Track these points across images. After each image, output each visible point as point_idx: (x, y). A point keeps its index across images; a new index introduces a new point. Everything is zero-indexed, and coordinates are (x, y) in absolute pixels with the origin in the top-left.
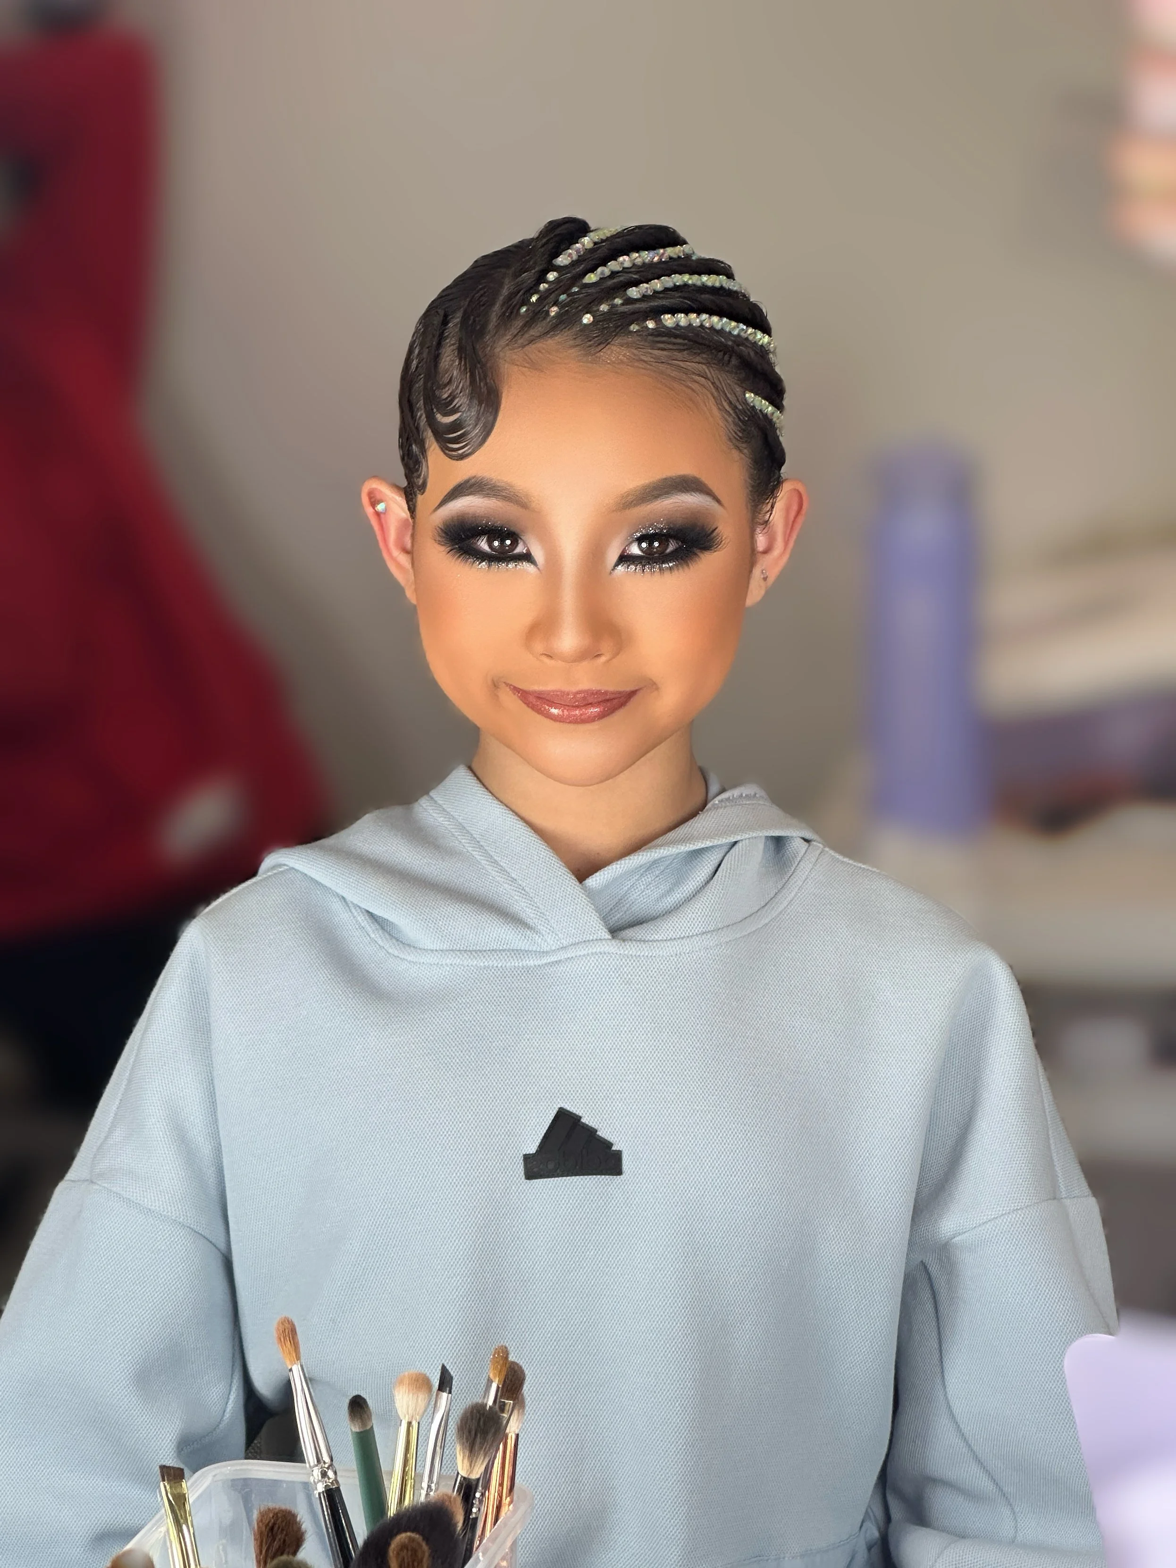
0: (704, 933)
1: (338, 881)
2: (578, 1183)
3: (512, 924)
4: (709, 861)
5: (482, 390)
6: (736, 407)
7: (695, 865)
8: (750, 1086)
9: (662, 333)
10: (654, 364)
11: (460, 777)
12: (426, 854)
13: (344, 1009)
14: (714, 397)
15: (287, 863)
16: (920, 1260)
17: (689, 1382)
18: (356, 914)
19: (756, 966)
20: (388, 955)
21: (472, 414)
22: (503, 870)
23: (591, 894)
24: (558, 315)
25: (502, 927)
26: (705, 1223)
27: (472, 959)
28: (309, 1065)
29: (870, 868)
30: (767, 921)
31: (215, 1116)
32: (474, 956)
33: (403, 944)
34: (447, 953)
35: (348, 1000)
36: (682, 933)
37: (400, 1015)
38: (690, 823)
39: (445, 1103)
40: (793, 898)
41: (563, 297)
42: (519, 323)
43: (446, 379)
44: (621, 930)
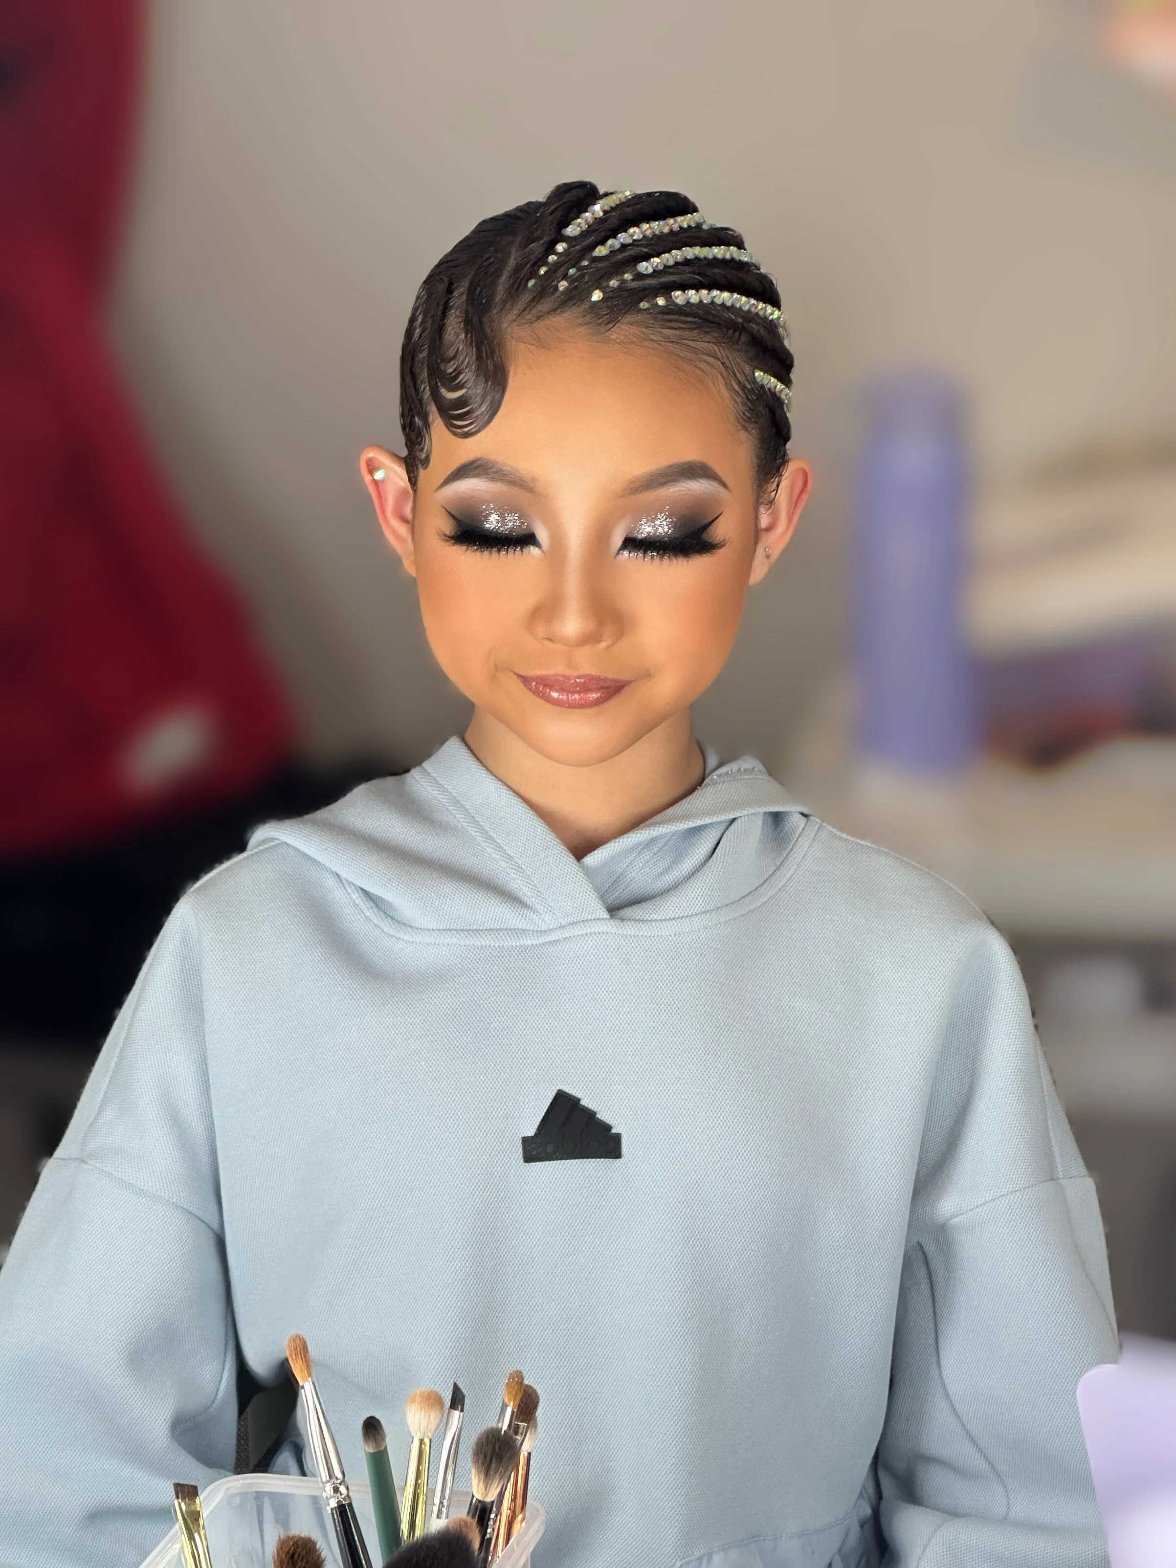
0: (703, 912)
1: (332, 858)
2: (577, 1166)
3: (509, 903)
4: (708, 838)
5: (489, 367)
6: (745, 386)
7: (694, 842)
8: (750, 1069)
9: (673, 310)
10: (663, 343)
11: (453, 747)
12: (420, 830)
13: (340, 989)
14: (723, 377)
15: (280, 838)
16: (917, 1240)
17: (689, 1366)
18: (350, 891)
19: (755, 945)
20: (383, 934)
21: (479, 391)
22: (498, 847)
23: (588, 873)
24: (567, 291)
25: (499, 907)
26: (705, 1207)
27: (468, 939)
28: (305, 1045)
29: (869, 845)
30: (765, 899)
31: (208, 1095)
32: (471, 936)
33: (399, 922)
34: (444, 933)
35: (344, 980)
36: (681, 913)
37: (397, 995)
38: (688, 800)
39: (443, 1085)
40: (792, 875)
41: (572, 271)
42: (526, 297)
43: (451, 353)
44: (619, 909)
